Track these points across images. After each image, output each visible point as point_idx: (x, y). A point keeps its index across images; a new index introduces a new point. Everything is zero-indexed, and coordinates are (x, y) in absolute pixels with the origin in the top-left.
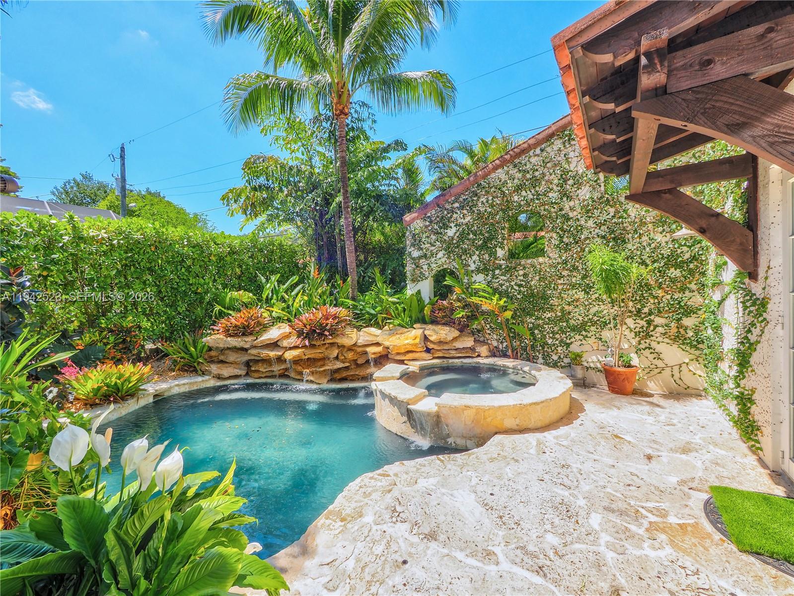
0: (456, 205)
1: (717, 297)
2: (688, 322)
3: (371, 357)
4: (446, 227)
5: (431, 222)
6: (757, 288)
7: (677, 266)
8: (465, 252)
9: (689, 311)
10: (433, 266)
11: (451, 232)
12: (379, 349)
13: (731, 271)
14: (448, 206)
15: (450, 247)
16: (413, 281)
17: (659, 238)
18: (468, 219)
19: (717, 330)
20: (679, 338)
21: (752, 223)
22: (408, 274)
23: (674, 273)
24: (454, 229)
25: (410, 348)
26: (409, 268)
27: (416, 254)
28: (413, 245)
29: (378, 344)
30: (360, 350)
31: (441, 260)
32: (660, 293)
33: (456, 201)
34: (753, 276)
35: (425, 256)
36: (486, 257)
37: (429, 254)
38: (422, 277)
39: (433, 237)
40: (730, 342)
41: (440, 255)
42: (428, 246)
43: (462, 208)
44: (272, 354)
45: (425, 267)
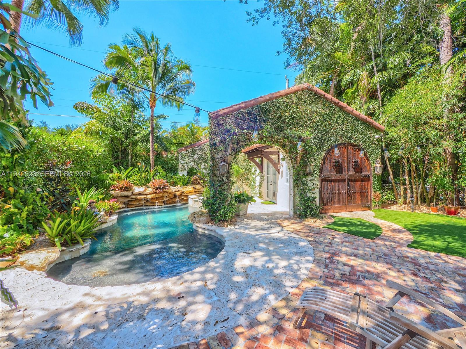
0: (198, 149)
1: (254, 176)
2: (249, 181)
3: (177, 195)
4: (194, 154)
5: (189, 152)
6: (263, 175)
7: (247, 170)
8: (200, 163)
9: (249, 179)
10: (189, 166)
11: (195, 156)
12: (179, 193)
13: (258, 171)
14: (195, 149)
15: (195, 161)
16: (182, 171)
17: (244, 164)
18: (201, 153)
19: (255, 182)
20: (247, 185)
21: (262, 165)
22: (180, 169)
23: (247, 171)
24: (197, 156)
25: (191, 191)
26: (180, 166)
27: (182, 162)
28: (181, 159)
29: (178, 191)
30: (173, 193)
31: (192, 165)
32: (244, 176)
33: (198, 147)
34: (262, 173)
35: (186, 163)
36: (206, 165)
37: (188, 162)
38: (185, 170)
39: (189, 157)
40: (257, 183)
41: (192, 163)
42: (187, 160)
43: (199, 150)
44: (142, 197)
45: (186, 167)
